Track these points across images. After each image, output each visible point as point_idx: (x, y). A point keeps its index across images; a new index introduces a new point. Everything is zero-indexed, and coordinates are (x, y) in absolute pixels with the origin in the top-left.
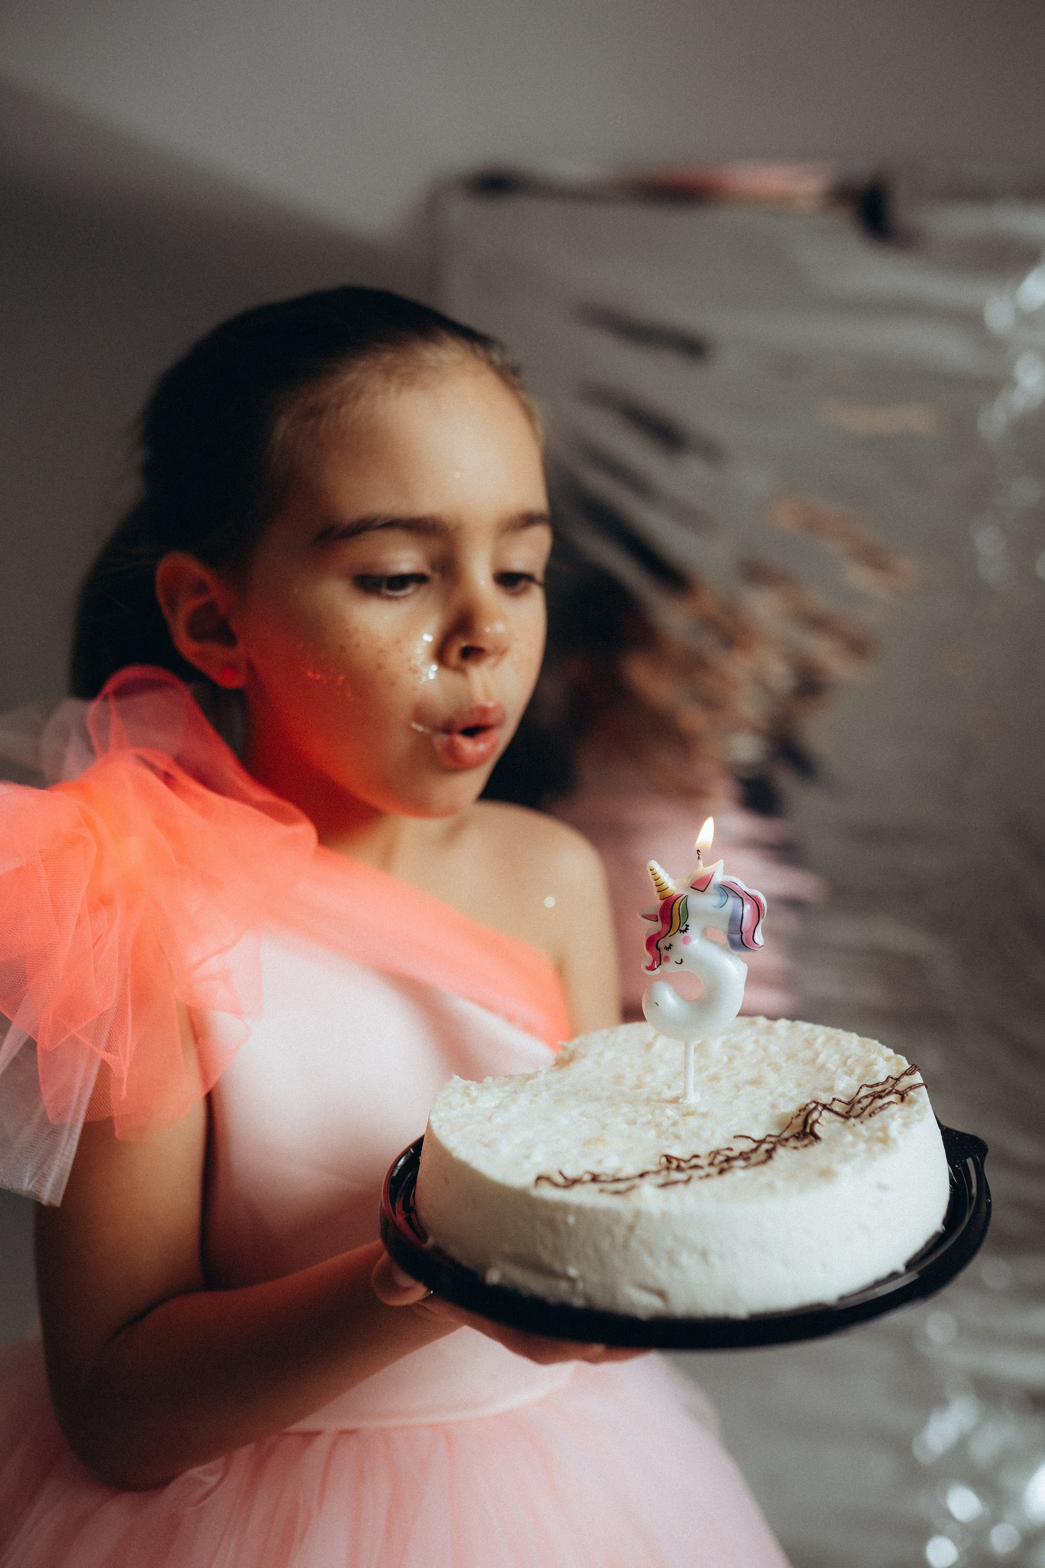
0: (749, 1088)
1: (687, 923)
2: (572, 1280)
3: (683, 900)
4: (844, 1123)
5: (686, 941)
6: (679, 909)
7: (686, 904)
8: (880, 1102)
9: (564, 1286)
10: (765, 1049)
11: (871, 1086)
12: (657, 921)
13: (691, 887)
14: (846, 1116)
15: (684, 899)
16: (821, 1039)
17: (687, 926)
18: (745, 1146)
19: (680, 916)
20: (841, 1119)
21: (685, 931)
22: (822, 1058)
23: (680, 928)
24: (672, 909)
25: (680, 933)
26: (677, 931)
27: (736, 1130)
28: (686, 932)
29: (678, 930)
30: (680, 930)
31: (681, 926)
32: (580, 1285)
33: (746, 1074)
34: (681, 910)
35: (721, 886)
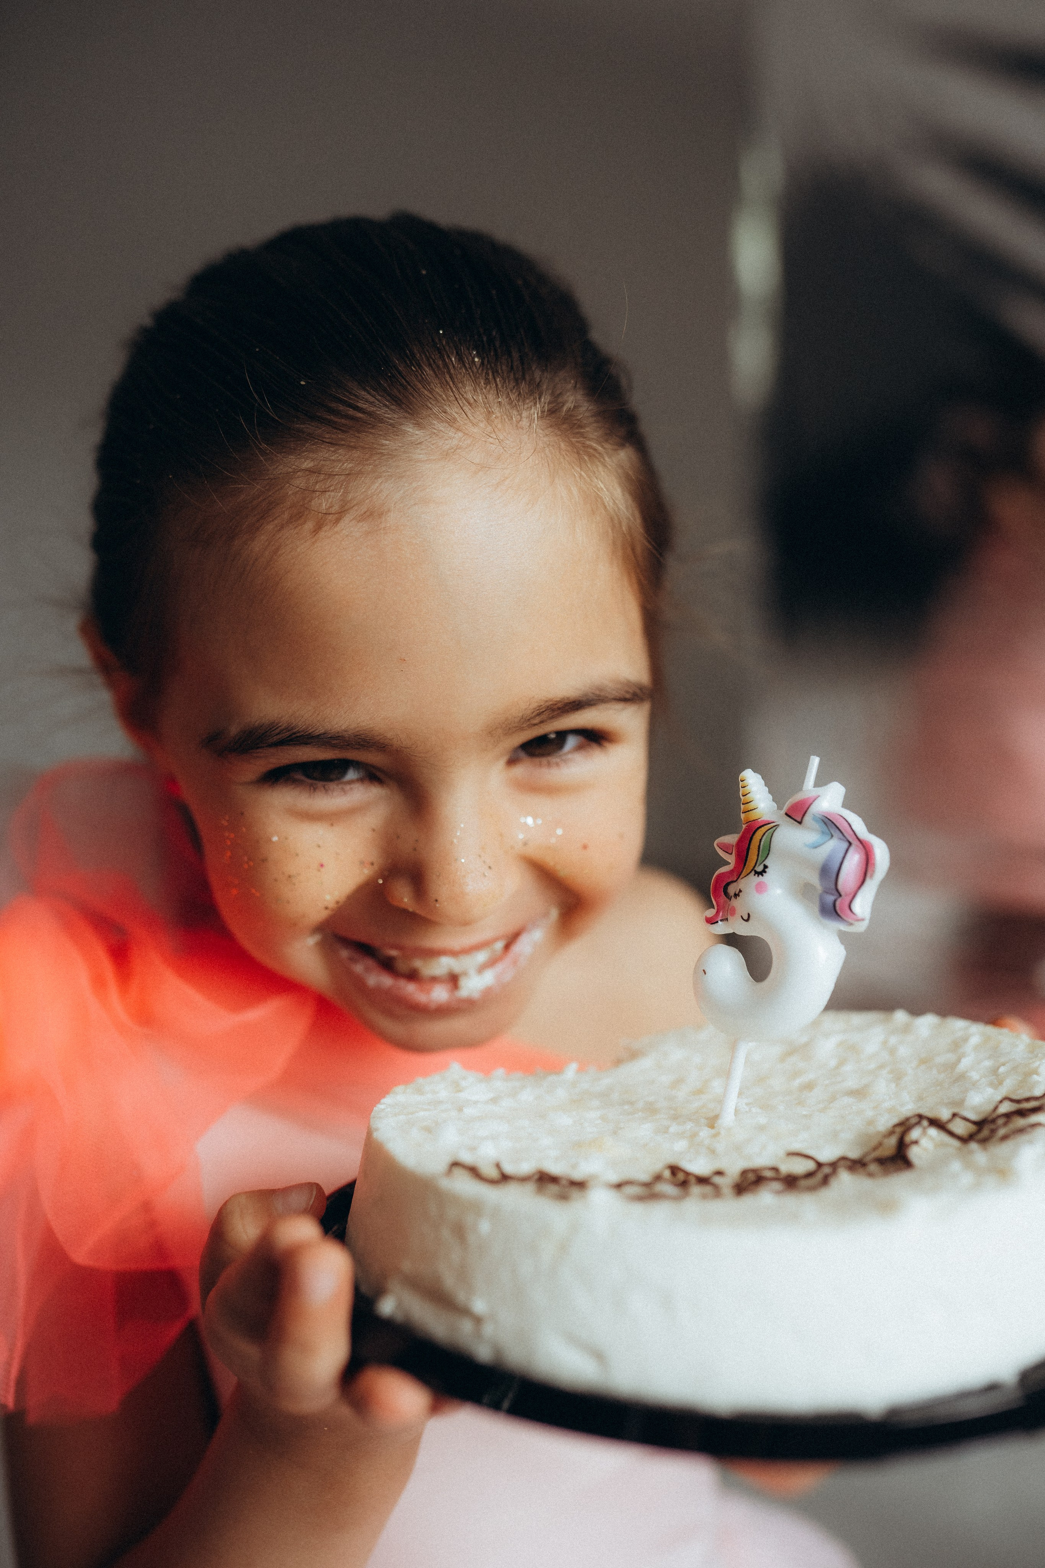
0: (847, 1100)
1: (767, 862)
2: (478, 1320)
3: (769, 829)
4: (960, 1149)
5: (760, 888)
6: (761, 840)
7: (772, 836)
8: (1021, 1122)
9: (466, 1327)
10: (892, 1051)
11: (1018, 1101)
12: (731, 854)
13: (786, 814)
14: (965, 1140)
15: (772, 828)
16: (975, 1040)
17: (766, 867)
18: (800, 1167)
19: (759, 851)
20: (956, 1143)
21: (761, 873)
22: (965, 1063)
23: (756, 869)
24: (751, 839)
25: (755, 875)
26: (751, 872)
27: (797, 1146)
28: (762, 875)
29: (752, 870)
30: (755, 871)
31: (757, 865)
32: (488, 1330)
33: (852, 1083)
34: (762, 843)
35: (824, 818)
